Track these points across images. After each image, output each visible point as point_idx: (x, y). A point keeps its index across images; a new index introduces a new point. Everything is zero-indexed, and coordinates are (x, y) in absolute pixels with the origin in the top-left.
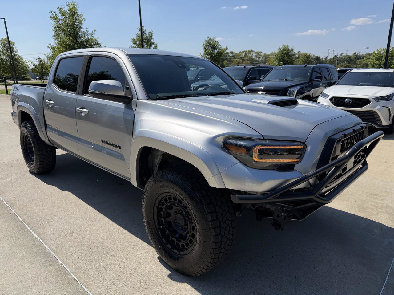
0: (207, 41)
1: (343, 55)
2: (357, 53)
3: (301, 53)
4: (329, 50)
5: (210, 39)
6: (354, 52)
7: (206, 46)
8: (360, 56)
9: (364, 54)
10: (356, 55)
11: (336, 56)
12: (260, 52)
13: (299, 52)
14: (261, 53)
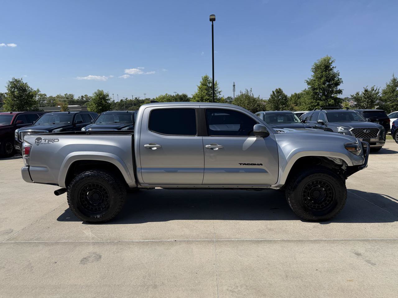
0: (11, 82)
1: (128, 99)
2: (138, 98)
3: (88, 96)
4: (113, 94)
5: (16, 80)
6: (136, 97)
7: (12, 87)
8: (140, 100)
9: (144, 99)
10: (137, 100)
11: (122, 100)
12: (43, 95)
13: (86, 95)
14: (46, 95)
